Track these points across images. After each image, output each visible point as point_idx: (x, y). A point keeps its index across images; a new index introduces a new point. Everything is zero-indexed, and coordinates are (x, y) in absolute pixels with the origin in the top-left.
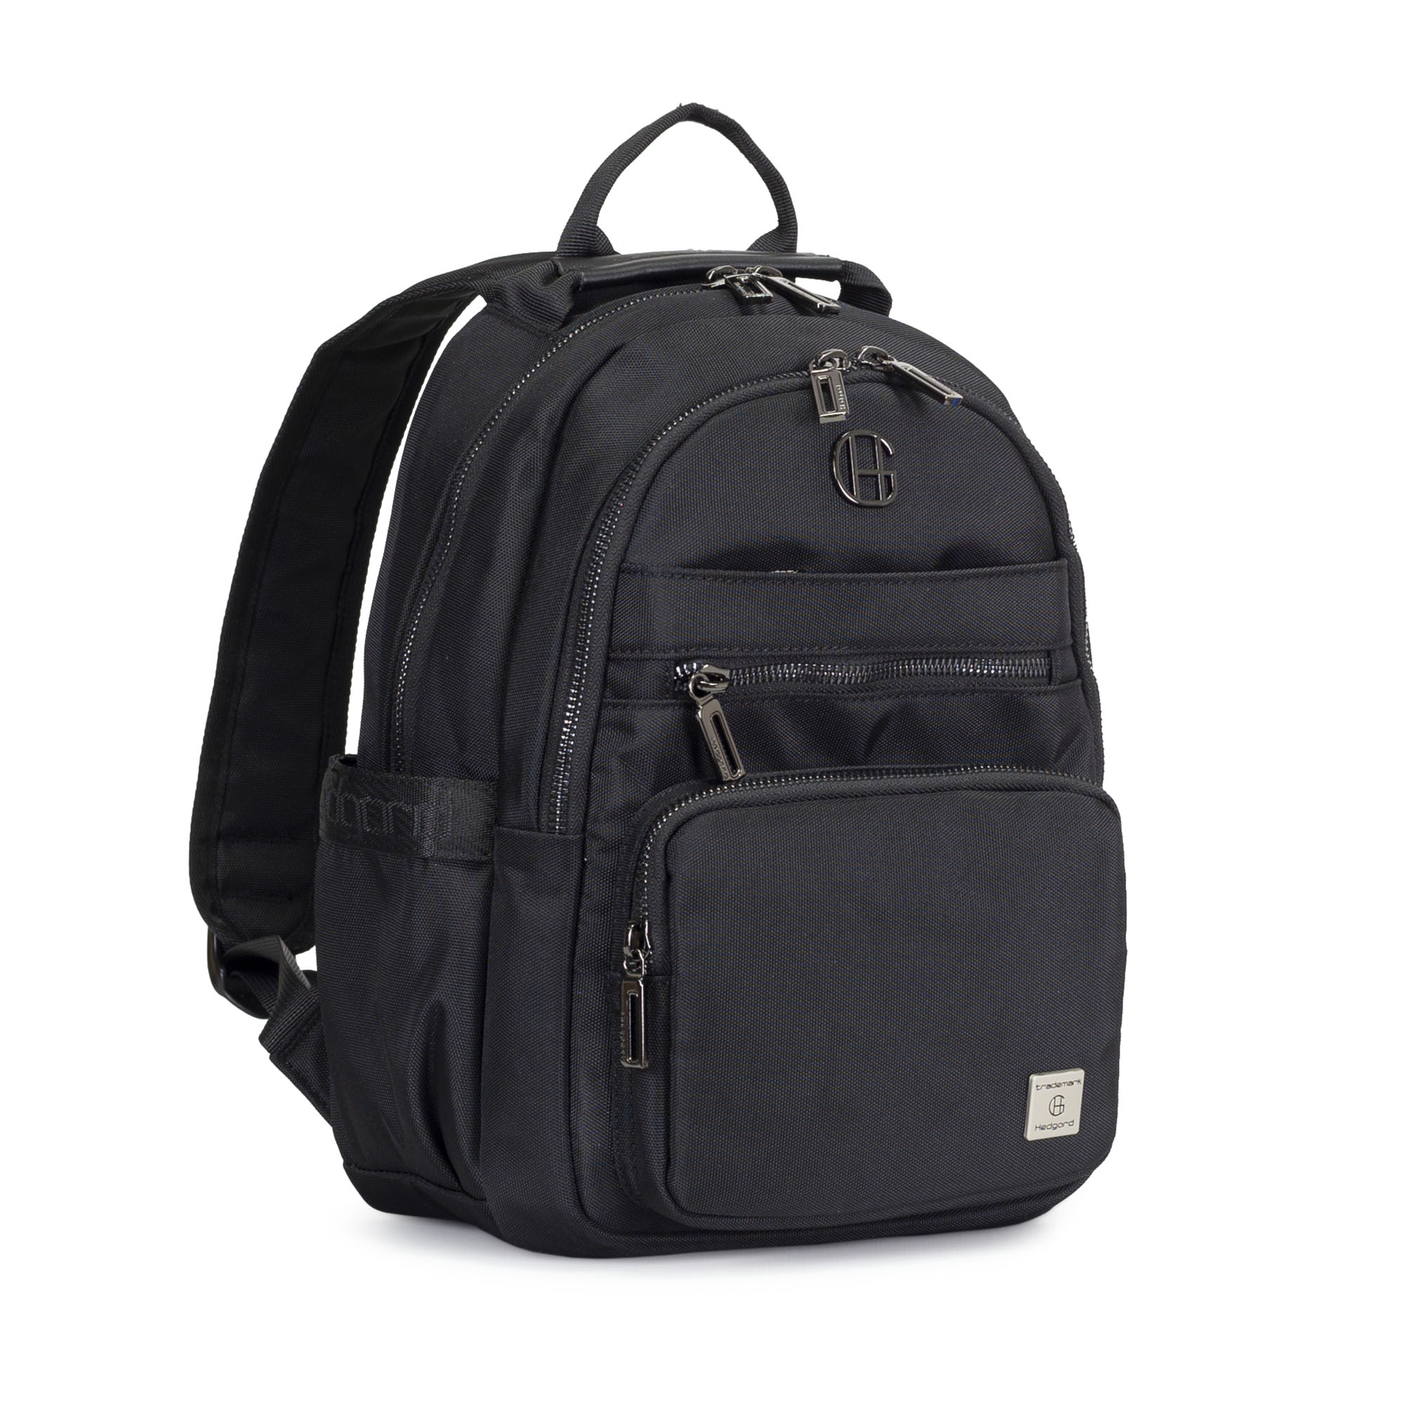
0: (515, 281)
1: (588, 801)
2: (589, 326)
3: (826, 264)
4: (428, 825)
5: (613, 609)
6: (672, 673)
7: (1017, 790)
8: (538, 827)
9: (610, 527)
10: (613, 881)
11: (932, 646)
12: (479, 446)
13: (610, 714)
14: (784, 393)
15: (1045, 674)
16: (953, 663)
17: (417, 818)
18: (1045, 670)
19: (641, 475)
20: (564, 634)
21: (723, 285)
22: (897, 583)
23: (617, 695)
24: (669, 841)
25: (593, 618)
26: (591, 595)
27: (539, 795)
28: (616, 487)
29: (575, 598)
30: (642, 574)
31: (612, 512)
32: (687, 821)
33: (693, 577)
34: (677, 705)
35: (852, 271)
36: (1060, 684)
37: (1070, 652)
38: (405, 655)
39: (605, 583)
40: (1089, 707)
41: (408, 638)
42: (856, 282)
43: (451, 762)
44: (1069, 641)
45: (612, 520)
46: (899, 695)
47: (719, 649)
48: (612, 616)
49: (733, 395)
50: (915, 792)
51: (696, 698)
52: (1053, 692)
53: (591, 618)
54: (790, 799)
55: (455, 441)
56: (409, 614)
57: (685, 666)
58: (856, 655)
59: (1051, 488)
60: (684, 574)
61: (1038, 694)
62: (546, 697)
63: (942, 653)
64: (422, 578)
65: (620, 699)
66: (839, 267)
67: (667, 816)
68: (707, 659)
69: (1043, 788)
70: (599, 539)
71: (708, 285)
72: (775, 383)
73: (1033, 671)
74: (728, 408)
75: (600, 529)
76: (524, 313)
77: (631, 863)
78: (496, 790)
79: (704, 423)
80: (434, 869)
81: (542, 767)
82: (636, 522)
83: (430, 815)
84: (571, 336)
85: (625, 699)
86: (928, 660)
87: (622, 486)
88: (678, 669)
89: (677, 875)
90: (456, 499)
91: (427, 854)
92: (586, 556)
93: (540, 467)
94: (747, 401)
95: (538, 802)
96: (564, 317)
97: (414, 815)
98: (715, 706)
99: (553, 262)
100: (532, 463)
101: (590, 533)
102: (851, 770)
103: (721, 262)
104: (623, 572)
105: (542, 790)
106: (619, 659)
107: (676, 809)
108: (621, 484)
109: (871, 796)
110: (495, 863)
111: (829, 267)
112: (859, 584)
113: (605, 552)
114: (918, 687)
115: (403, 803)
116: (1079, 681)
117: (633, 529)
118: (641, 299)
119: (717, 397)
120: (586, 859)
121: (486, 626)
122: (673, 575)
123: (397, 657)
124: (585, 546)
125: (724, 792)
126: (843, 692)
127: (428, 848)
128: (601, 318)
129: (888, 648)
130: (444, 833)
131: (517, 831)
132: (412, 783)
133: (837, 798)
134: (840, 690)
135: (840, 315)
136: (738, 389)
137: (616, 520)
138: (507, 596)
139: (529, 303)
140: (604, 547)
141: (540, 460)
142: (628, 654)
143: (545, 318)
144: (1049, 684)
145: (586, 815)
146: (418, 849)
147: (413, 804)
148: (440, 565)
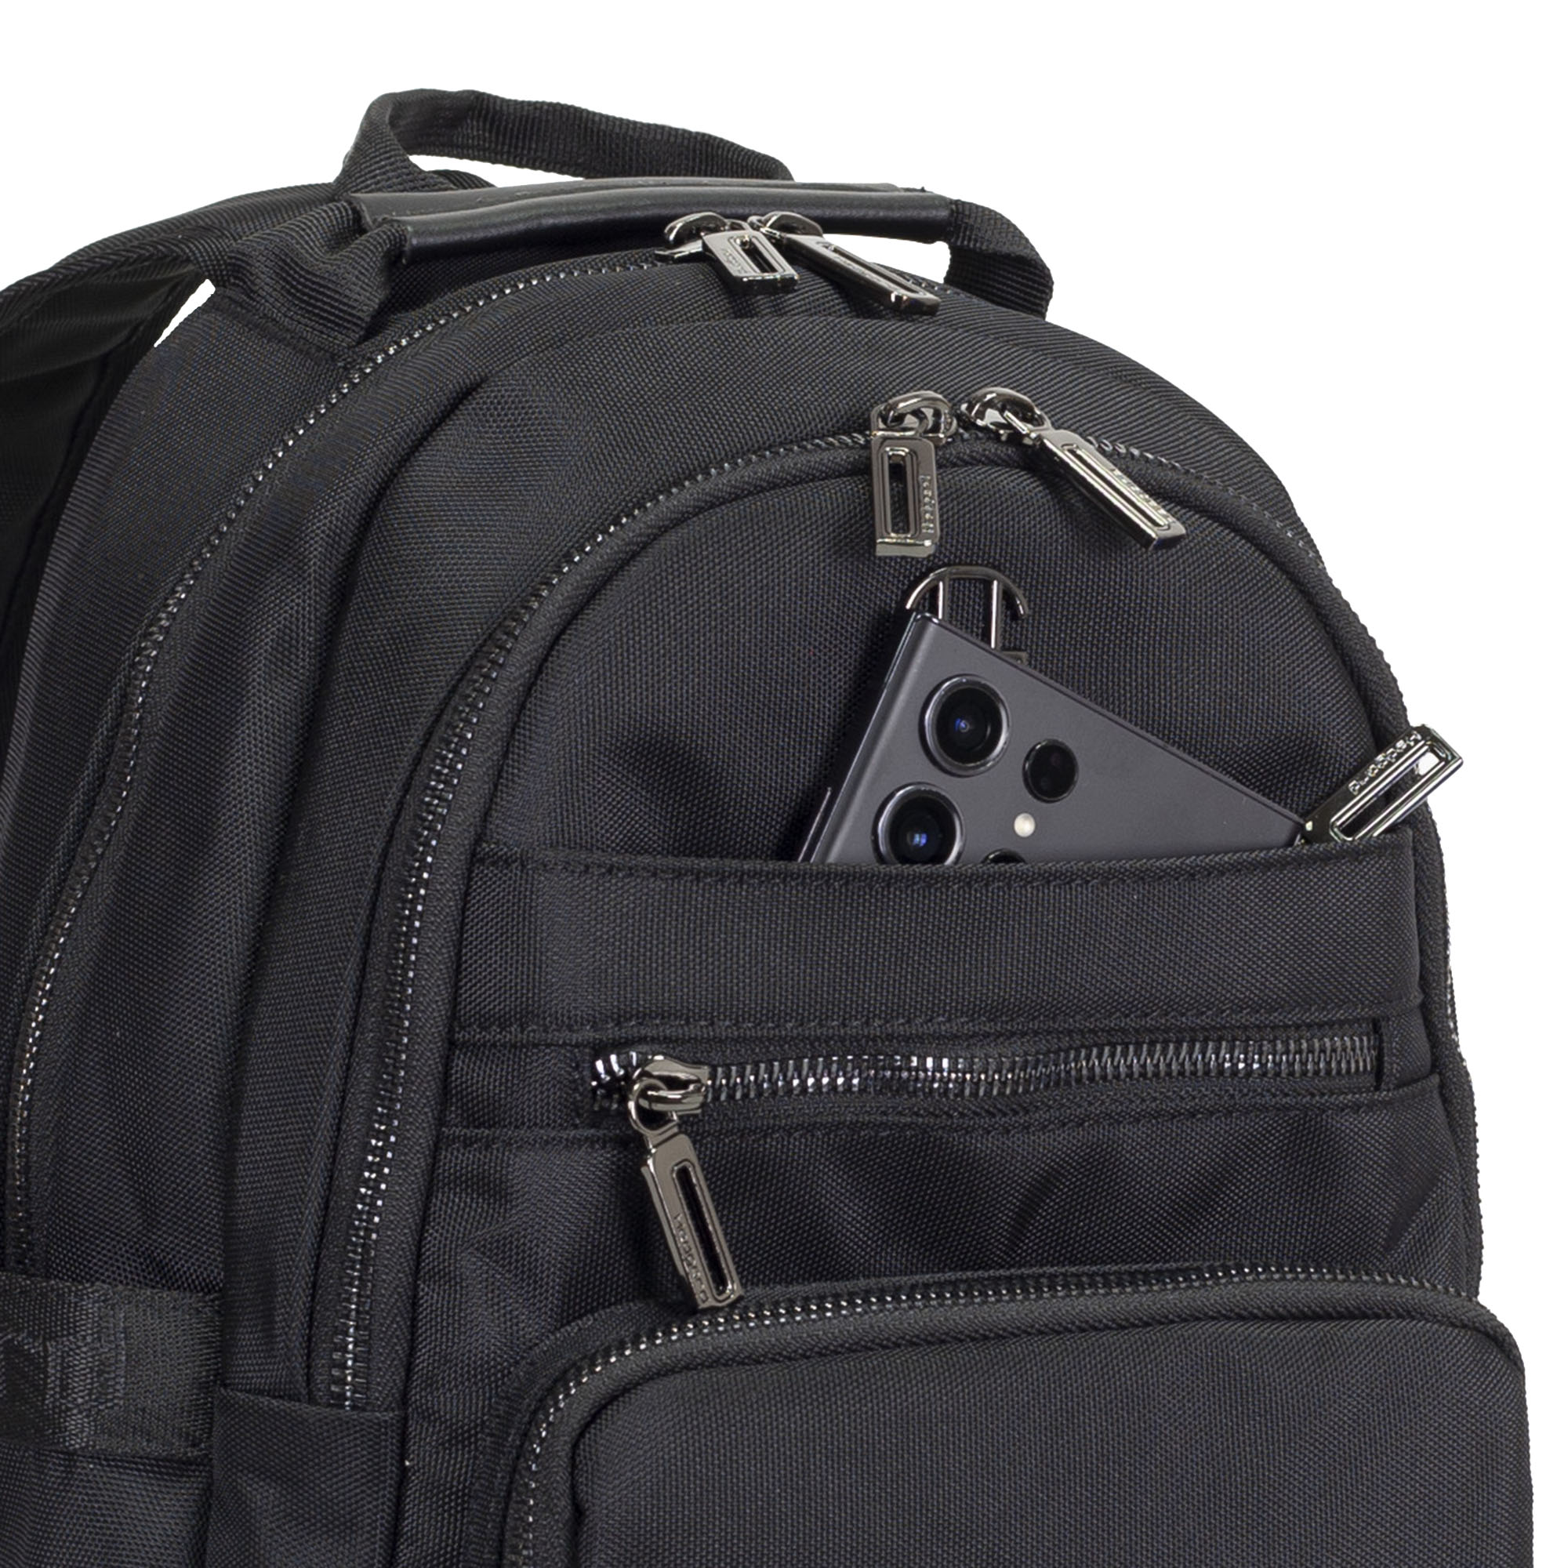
0: (271, 241)
1: (413, 1340)
2: (418, 339)
3: (915, 208)
4: (76, 1383)
5: (460, 941)
6: (586, 1073)
7: (1315, 1317)
8: (310, 1393)
9: (452, 768)
10: (463, 1509)
11: (1147, 1015)
12: (188, 589)
13: (455, 1159)
14: (812, 480)
15: (1369, 1068)
16: (1191, 1053)
17: (54, 1367)
18: (1368, 1059)
19: (516, 657)
20: (361, 988)
21: (697, 254)
22: (1069, 883)
23: (473, 1120)
24: (582, 1435)
25: (417, 958)
26: (413, 910)
27: (310, 1327)
28: (464, 683)
29: (381, 914)
30: (523, 866)
31: (455, 735)
32: (623, 1395)
33: (631, 872)
34: (597, 1141)
35: (971, 221)
36: (1398, 1087)
37: (1417, 1021)
38: (34, 1025)
39: (441, 884)
40: (1453, 1132)
41: (39, 988)
42: (978, 245)
43: (127, 1251)
44: (1416, 997)
45: (456, 752)
46: (1084, 1121)
47: (688, 1023)
48: (459, 955)
49: (708, 487)
50: (1107, 1327)
51: (644, 1130)
52: (1386, 1104)
53: (413, 958)
54: (842, 1346)
55: (141, 576)
56: (42, 938)
57: (613, 1058)
58: (987, 1035)
59: (1375, 679)
60: (612, 866)
61: (1356, 1107)
62: (326, 1120)
63: (1167, 1030)
64: (70, 862)
65: (478, 1127)
66: (944, 214)
67: (579, 1384)
68: (660, 1043)
69: (1370, 1312)
70: (429, 792)
71: (667, 253)
72: (794, 460)
73: (1348, 1062)
74: (696, 515)
75: (432, 770)
76: (289, 309)
77: (499, 1475)
78: (218, 1312)
79: (645, 546)
80: (87, 1475)
81: (317, 1268)
82: (505, 755)
83: (82, 1362)
84: (379, 360)
85: (490, 1127)
86: (1138, 1046)
87: (476, 681)
88: (600, 1065)
89: (597, 1508)
90: (140, 699)
91: (76, 1444)
92: (403, 829)
93: (310, 635)
94: (737, 498)
95: (309, 1340)
96: (368, 319)
97: (46, 1362)
98: (683, 1148)
99: (350, 203)
100: (294, 627)
101: (411, 777)
102: (974, 1280)
103: (698, 204)
104: (482, 861)
105: (317, 1316)
106: (474, 1045)
107: (598, 1369)
108: (475, 677)
109: (1015, 1336)
110: (215, 1462)
111: (924, 214)
112: (987, 885)
113: (442, 819)
114: (1121, 1104)
115: (25, 1335)
116: (1435, 1080)
117: (500, 771)
118: (528, 281)
119: (674, 490)
120: (407, 1463)
121: (197, 969)
122: (587, 867)
123: (17, 1025)
124: (401, 804)
125: (700, 1331)
126: (962, 1115)
127: (78, 1431)
128: (442, 322)
129: (1054, 1020)
130: (107, 1401)
131: (264, 1400)
132: (44, 1295)
133: (943, 1342)
134: (955, 1110)
135: (940, 316)
136: (719, 474)
137: (464, 752)
138: (241, 906)
139: (298, 290)
140: (440, 810)
141: (310, 620)
142: (494, 1034)
143: (330, 321)
144: (1377, 1088)
145: (409, 1369)
146: (54, 1433)
147: (45, 1339)
148: (107, 837)
